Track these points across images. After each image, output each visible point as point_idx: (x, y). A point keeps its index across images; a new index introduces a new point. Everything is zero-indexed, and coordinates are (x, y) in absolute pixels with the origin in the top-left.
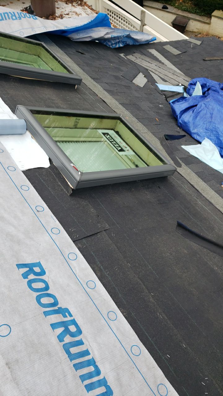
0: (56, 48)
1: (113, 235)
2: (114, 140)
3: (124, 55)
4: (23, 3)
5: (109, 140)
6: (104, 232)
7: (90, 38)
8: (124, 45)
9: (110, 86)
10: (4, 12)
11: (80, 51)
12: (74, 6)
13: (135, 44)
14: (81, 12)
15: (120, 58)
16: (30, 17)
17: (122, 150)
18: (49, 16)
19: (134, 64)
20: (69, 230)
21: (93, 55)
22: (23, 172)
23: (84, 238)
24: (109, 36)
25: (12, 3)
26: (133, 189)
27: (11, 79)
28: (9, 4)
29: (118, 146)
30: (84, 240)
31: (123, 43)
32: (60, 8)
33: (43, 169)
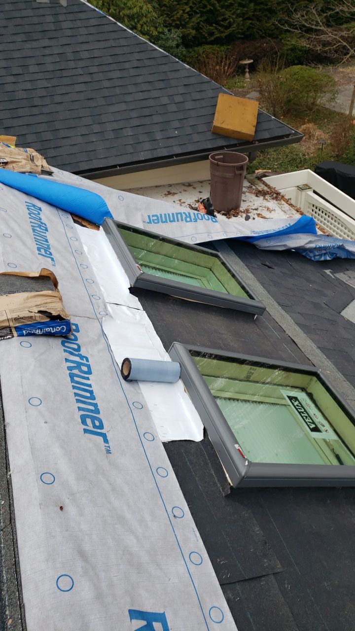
0: (235, 258)
1: (288, 587)
2: (305, 411)
3: (330, 272)
4: (200, 192)
5: (297, 409)
6: (272, 577)
7: (285, 247)
8: (332, 257)
9: (305, 318)
10: (178, 212)
11: (267, 263)
12: (266, 199)
13: (349, 257)
14: (276, 207)
15: (324, 275)
16: (209, 219)
17: (316, 429)
18: (231, 211)
19: (346, 287)
20: (216, 561)
21: (284, 270)
22: (164, 444)
23: (239, 582)
24: (313, 245)
25: (186, 191)
26: (329, 502)
27: (170, 299)
28: (182, 192)
29: (310, 421)
30: (238, 587)
31: (332, 255)
32: (247, 202)
33: (192, 442)
